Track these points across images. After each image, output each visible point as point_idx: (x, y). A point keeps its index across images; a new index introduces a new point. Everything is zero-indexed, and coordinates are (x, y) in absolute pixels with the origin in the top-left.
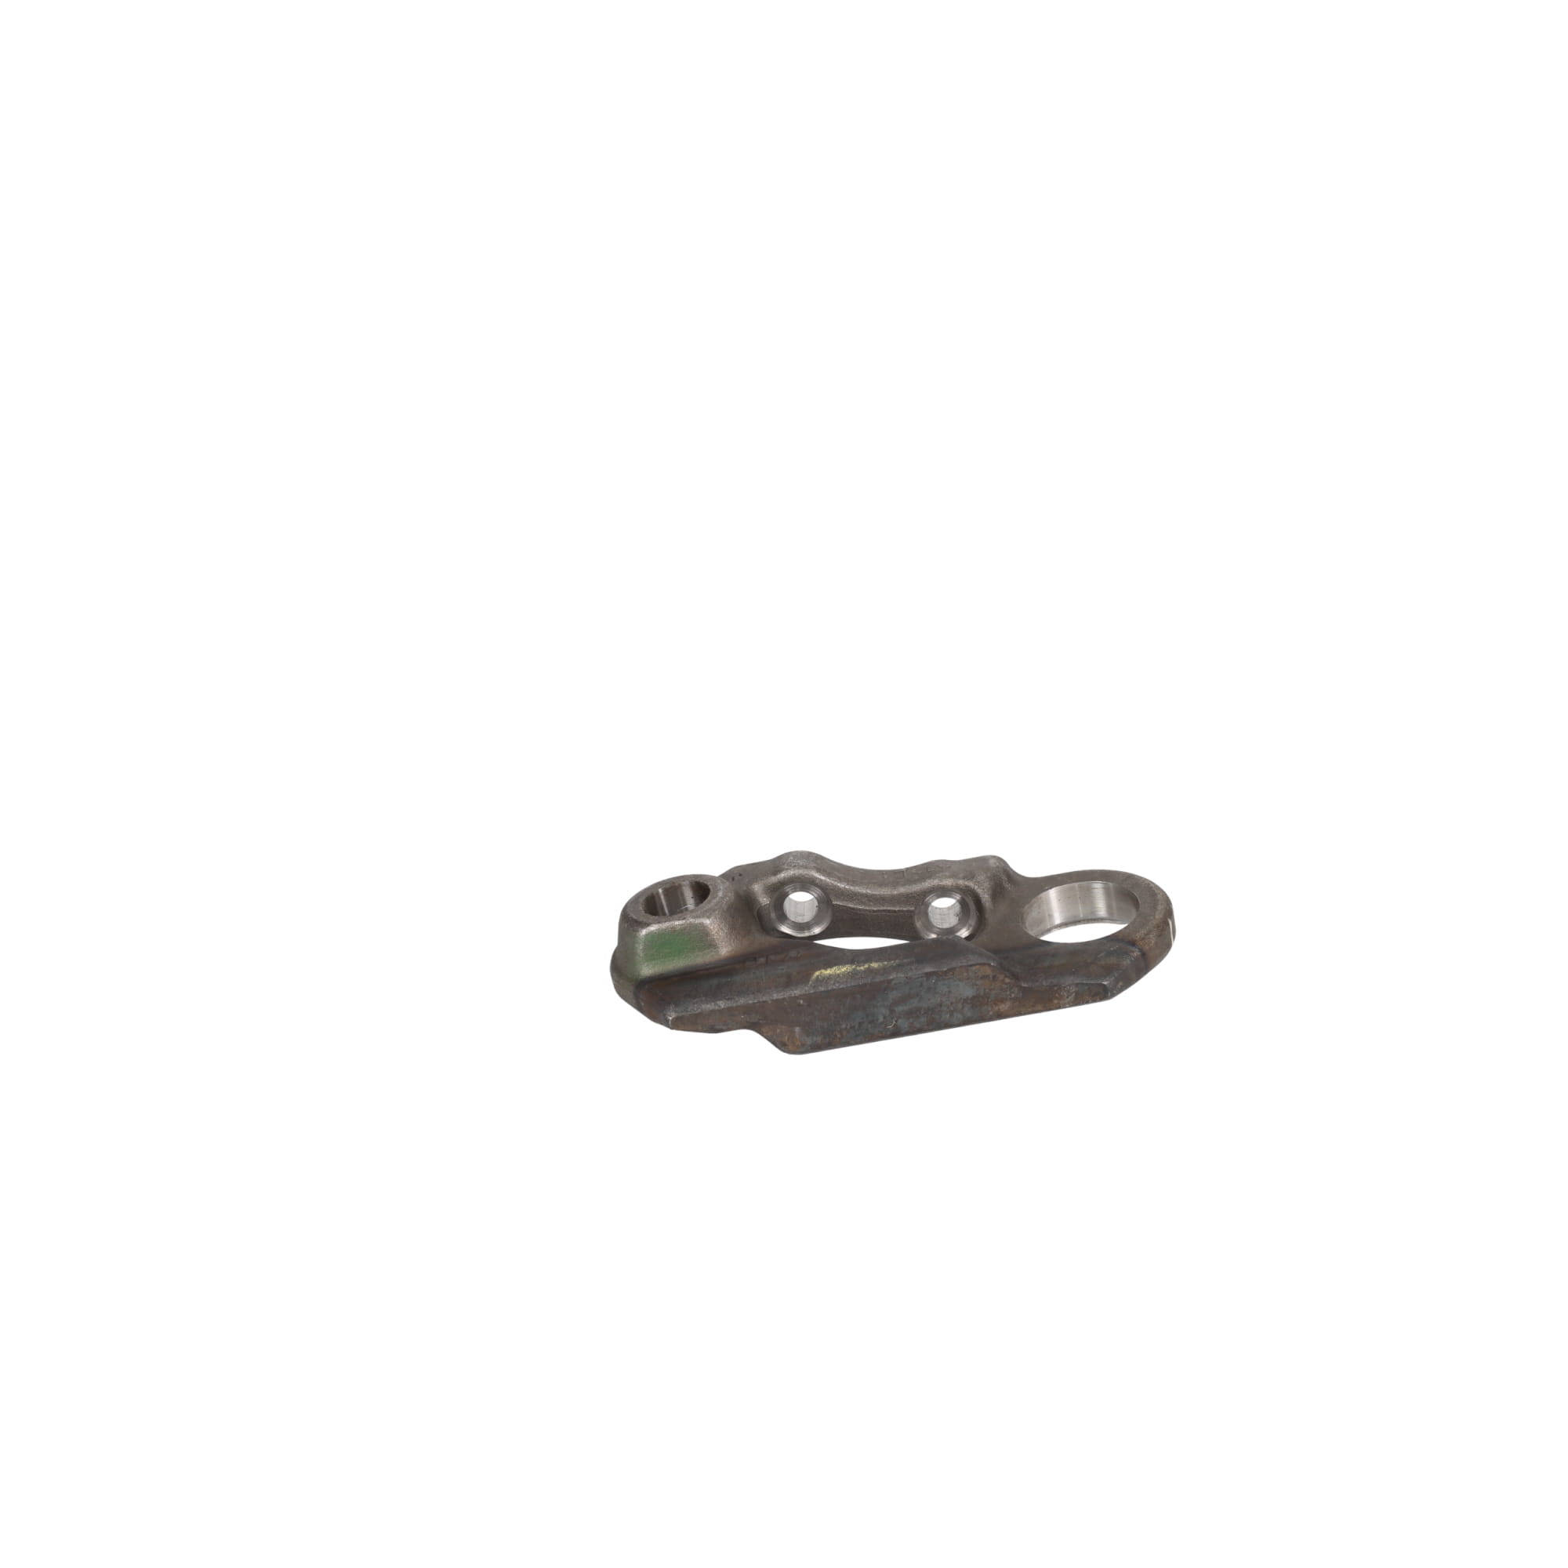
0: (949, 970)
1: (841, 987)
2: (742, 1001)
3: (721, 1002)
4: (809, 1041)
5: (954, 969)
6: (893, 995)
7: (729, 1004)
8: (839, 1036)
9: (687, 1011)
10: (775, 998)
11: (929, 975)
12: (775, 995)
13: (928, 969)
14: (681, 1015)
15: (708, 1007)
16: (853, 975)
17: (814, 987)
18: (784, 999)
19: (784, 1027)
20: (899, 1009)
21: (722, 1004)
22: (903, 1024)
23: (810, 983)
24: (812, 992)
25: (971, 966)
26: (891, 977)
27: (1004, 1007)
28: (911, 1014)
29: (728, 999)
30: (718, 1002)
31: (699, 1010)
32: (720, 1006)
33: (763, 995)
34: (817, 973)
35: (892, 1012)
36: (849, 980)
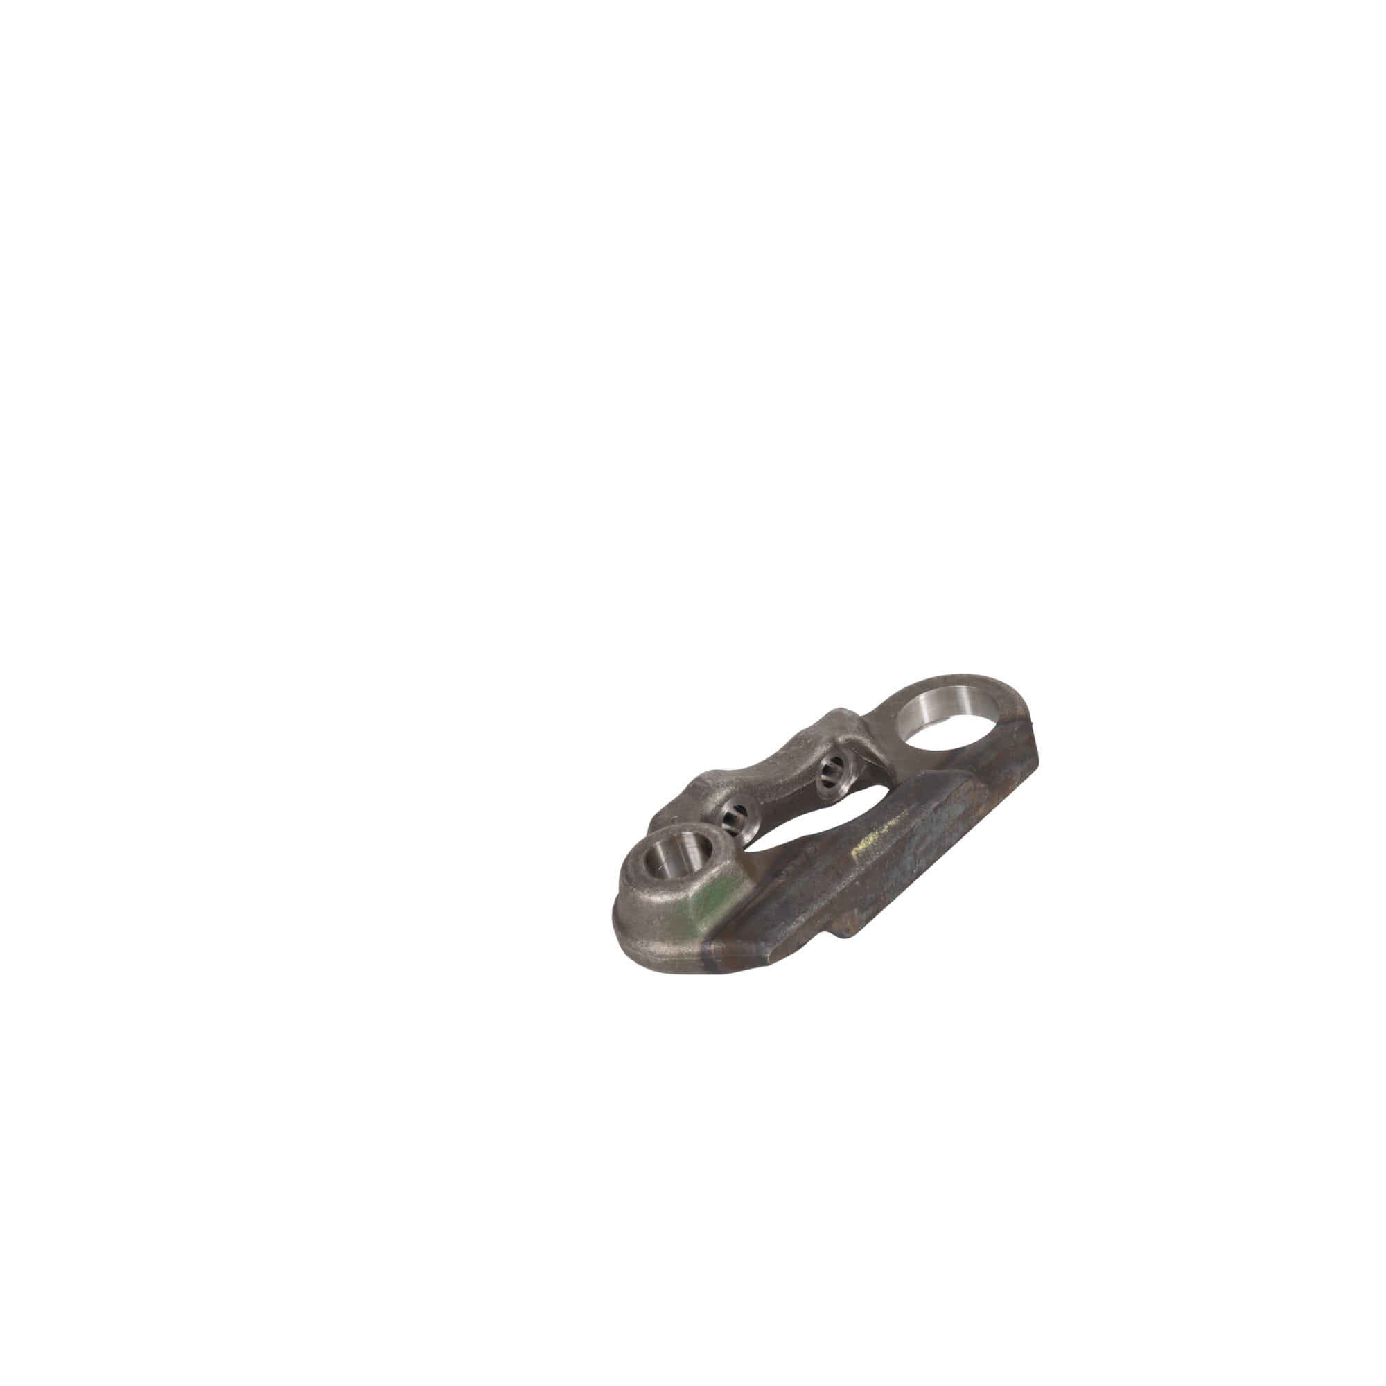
0: (948, 797)
1: (882, 853)
2: (815, 908)
3: (800, 917)
4: (864, 916)
5: (951, 795)
6: (916, 839)
7: (808, 915)
8: (883, 899)
9: (779, 941)
10: (839, 891)
11: (935, 809)
12: (838, 888)
13: (935, 805)
14: (775, 947)
15: (793, 927)
16: (883, 839)
17: (863, 865)
18: (846, 888)
19: (847, 914)
20: (919, 851)
21: (802, 919)
22: (922, 863)
23: (857, 863)
24: (863, 869)
25: (960, 786)
26: (913, 825)
27: (981, 811)
28: (927, 851)
29: (804, 912)
30: (798, 920)
31: (788, 935)
32: (801, 922)
33: (829, 894)
34: (854, 853)
35: (915, 855)
36: (884, 845)
